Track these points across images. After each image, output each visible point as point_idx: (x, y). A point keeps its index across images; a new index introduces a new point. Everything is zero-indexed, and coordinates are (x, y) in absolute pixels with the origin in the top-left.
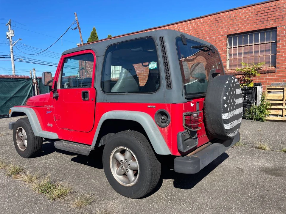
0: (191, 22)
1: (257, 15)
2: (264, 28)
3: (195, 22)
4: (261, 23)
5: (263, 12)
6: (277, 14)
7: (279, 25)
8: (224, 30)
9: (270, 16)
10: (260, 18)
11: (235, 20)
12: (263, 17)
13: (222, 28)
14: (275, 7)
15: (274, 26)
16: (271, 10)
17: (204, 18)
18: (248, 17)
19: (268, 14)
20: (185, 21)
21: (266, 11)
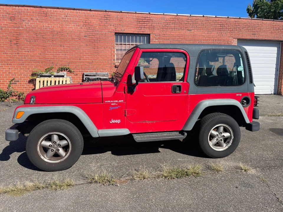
0: (80, 11)
1: (137, 22)
2: (142, 33)
3: (84, 13)
4: (140, 28)
5: (141, 20)
6: (150, 24)
7: (151, 33)
8: (113, 28)
9: (146, 25)
10: (139, 24)
11: (121, 21)
12: (141, 24)
13: (111, 25)
14: (149, 19)
15: (149, 33)
16: (146, 20)
17: (94, 12)
18: (131, 22)
19: (145, 22)
20: (74, 9)
21: (143, 20)
